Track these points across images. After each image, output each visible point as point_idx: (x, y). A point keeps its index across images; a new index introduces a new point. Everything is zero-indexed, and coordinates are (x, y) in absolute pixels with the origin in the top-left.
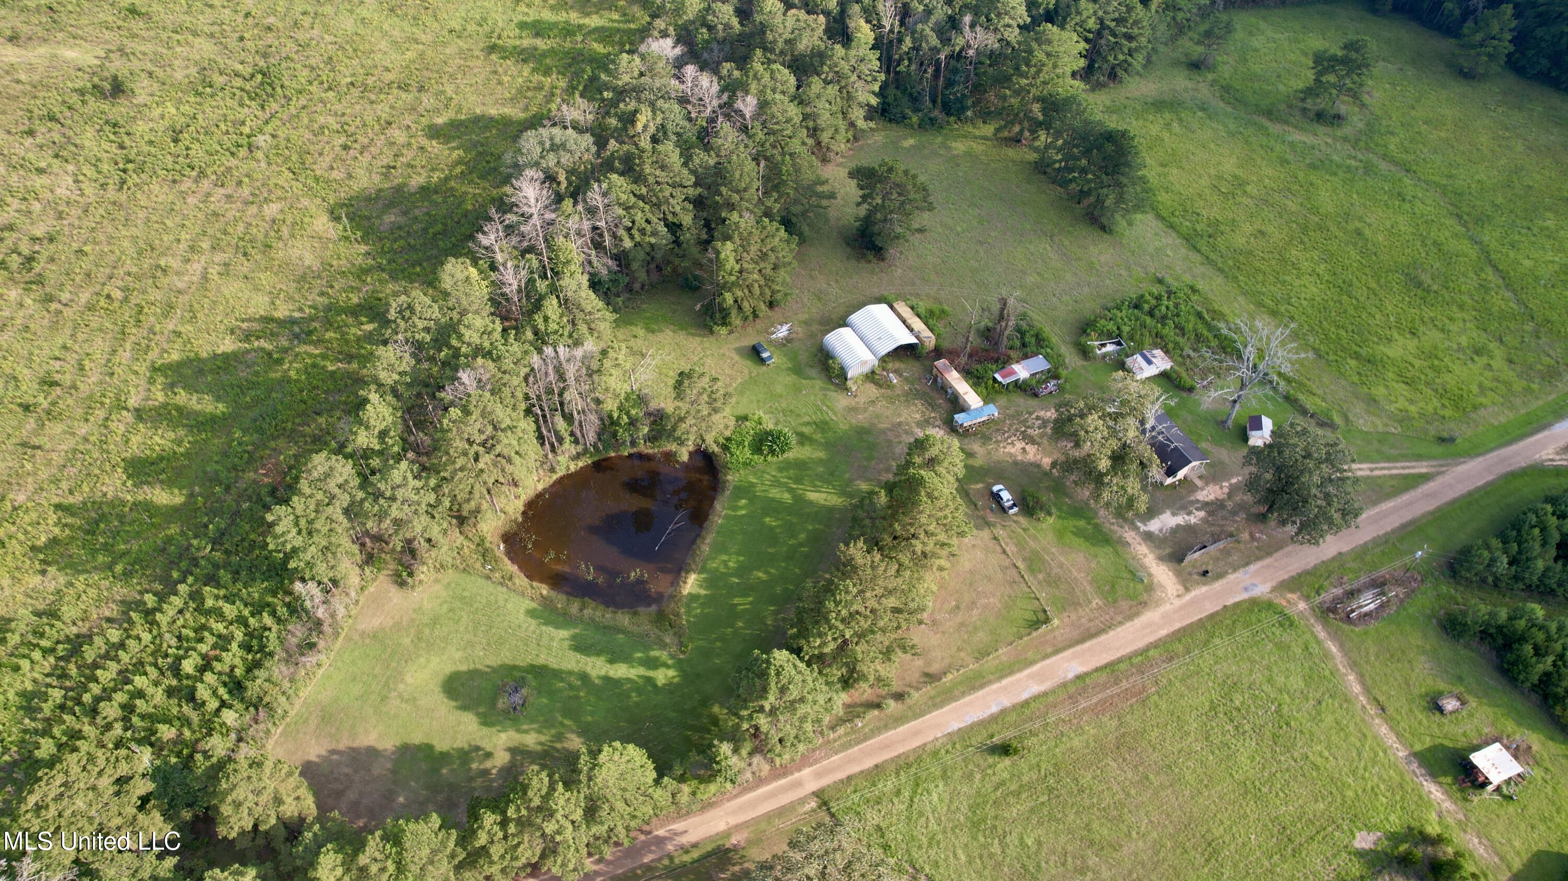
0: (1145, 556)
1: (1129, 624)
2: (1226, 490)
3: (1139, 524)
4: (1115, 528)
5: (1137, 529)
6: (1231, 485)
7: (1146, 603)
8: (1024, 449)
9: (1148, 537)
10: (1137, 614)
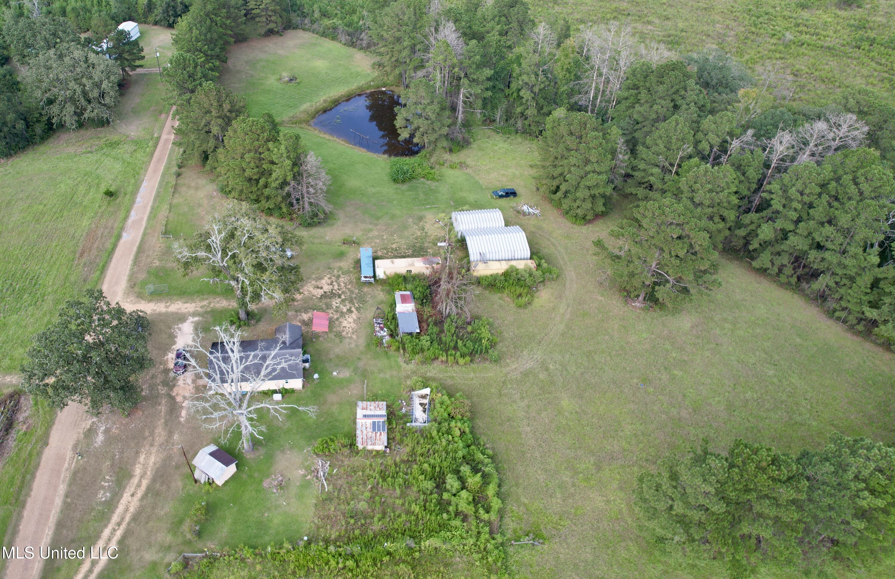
0: (167, 307)
1: (127, 273)
2: (179, 399)
3: (196, 319)
4: (205, 303)
5: (194, 314)
6: (182, 407)
7: (132, 288)
8: (321, 288)
9: (181, 318)
10: (130, 280)
